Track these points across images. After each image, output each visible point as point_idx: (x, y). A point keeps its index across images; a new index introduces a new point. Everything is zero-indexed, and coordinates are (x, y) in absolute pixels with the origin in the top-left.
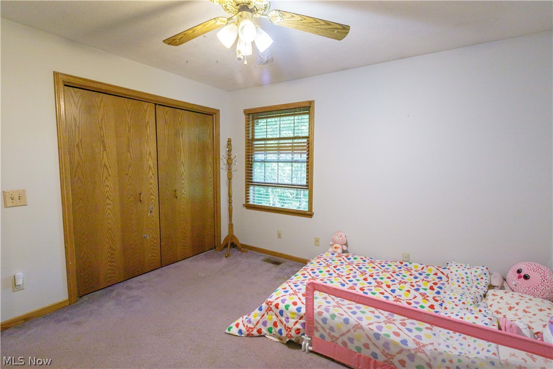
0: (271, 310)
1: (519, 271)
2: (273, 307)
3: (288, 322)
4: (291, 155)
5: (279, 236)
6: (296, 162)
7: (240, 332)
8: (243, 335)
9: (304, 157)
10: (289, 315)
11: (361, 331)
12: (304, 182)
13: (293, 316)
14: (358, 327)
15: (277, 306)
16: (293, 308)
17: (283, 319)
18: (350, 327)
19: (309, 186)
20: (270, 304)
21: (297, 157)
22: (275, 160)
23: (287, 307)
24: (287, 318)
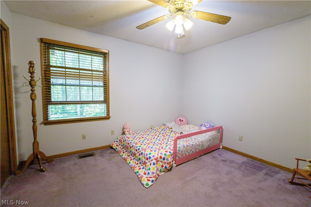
0: (159, 161)
1: (180, 120)
2: (159, 159)
3: (168, 160)
4: (91, 82)
5: (84, 137)
6: (95, 86)
7: (152, 181)
8: (154, 182)
9: (102, 84)
10: (168, 157)
11: (189, 146)
12: (102, 99)
13: (169, 157)
14: (187, 146)
15: (161, 157)
16: (168, 153)
17: (166, 161)
18: (186, 147)
19: (106, 101)
20: (157, 159)
21: (95, 83)
22: (78, 85)
23: (165, 155)
24: (167, 159)
